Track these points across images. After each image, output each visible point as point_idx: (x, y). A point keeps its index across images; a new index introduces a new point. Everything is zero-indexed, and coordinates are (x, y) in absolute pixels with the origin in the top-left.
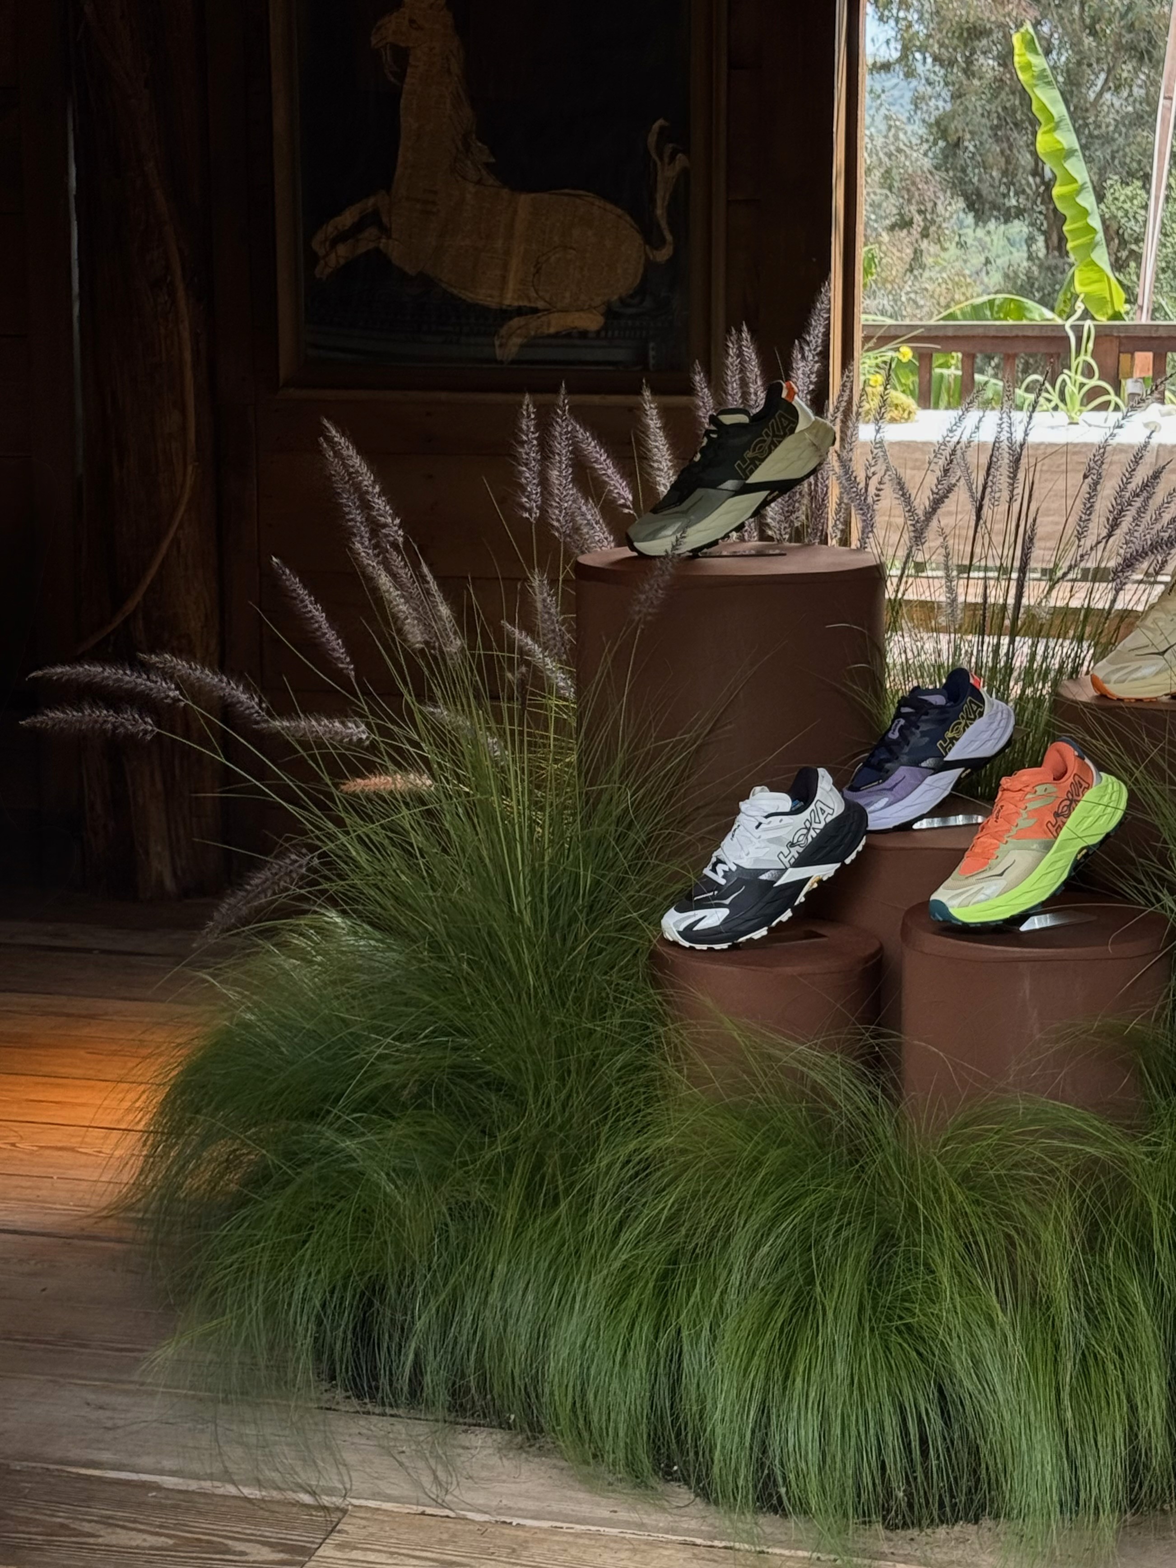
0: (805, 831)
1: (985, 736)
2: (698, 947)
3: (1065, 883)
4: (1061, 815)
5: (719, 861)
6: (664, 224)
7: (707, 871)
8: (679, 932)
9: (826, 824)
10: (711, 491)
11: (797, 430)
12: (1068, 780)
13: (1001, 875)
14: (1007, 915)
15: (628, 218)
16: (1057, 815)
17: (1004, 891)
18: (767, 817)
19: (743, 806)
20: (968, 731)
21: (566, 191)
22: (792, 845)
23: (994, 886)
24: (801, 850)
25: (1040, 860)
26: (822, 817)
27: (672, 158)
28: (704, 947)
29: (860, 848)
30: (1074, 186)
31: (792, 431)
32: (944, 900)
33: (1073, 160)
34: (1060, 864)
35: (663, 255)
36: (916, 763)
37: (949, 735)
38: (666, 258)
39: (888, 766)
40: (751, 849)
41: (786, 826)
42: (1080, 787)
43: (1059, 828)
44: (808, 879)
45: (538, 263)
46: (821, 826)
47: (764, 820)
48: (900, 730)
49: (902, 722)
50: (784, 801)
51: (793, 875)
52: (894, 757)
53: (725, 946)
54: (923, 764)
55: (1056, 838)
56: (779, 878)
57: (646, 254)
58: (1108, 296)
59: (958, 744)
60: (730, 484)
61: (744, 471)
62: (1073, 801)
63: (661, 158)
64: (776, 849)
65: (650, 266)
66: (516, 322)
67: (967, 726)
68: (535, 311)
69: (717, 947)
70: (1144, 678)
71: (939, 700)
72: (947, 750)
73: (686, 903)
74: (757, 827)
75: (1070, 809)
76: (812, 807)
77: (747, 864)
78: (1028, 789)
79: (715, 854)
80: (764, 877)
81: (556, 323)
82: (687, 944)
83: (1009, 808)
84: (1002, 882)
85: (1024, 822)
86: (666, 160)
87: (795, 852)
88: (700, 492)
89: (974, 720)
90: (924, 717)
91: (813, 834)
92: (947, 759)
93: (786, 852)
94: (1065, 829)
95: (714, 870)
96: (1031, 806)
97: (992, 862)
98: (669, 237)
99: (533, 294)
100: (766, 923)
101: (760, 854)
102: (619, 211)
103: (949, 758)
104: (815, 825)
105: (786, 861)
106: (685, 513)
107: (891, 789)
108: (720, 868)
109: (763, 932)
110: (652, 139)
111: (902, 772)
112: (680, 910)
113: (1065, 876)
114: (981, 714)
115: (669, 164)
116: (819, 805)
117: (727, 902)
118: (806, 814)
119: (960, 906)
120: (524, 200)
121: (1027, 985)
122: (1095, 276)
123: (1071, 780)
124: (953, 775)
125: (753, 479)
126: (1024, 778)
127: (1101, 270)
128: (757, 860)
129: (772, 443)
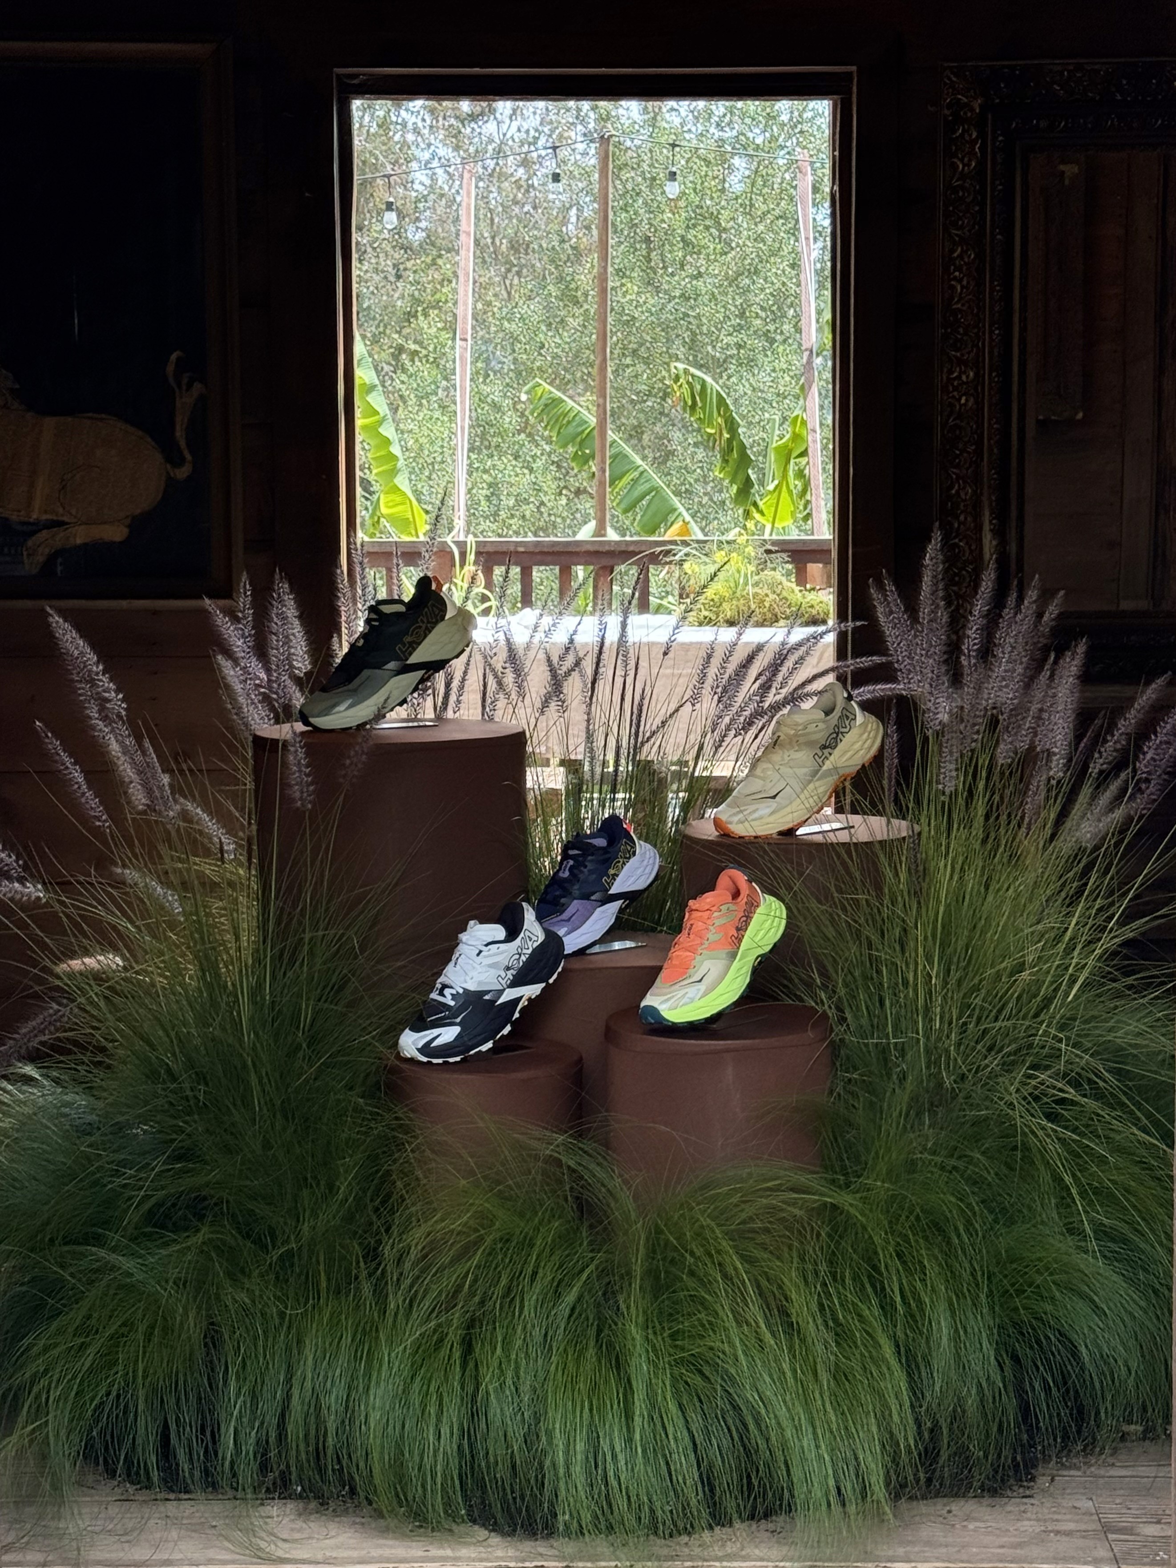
0: (517, 956)
1: (639, 871)
2: (435, 1061)
3: (749, 986)
4: (741, 929)
5: (445, 986)
6: (183, 444)
7: (434, 996)
8: (418, 1049)
9: (534, 950)
10: (377, 671)
11: (447, 617)
12: (743, 899)
13: (700, 981)
14: (708, 1015)
15: (149, 440)
16: (738, 929)
17: (705, 995)
18: (486, 945)
19: (463, 937)
20: (626, 868)
21: (90, 415)
22: (508, 968)
23: (692, 991)
24: (514, 973)
25: (728, 968)
26: (530, 943)
27: (190, 386)
28: (440, 1061)
29: (560, 969)
30: (376, 418)
31: (443, 618)
32: (655, 1005)
33: (374, 394)
34: (744, 970)
35: (183, 473)
36: (586, 897)
37: (611, 872)
38: (185, 476)
39: (563, 900)
40: (474, 974)
41: (502, 953)
42: (752, 906)
43: (740, 940)
44: (522, 997)
45: (63, 480)
46: (529, 951)
47: (484, 948)
48: (570, 870)
49: (571, 862)
50: (498, 931)
51: (509, 995)
52: (567, 893)
53: (458, 1059)
54: (593, 898)
55: (738, 948)
56: (499, 998)
57: (168, 473)
58: (410, 517)
59: (618, 879)
60: (392, 665)
61: (404, 653)
62: (747, 918)
63: (179, 386)
64: (494, 973)
65: (171, 481)
66: (44, 534)
67: (624, 863)
68: (61, 524)
69: (451, 1060)
70: (761, 818)
71: (601, 842)
72: (610, 885)
73: (419, 1025)
74: (478, 955)
75: (747, 923)
76: (522, 935)
77: (472, 987)
78: (714, 909)
79: (439, 981)
80: (487, 997)
81: (80, 536)
82: (425, 1059)
83: (698, 926)
84: (702, 987)
85: (713, 936)
86: (184, 387)
87: (510, 974)
88: (366, 673)
89: (629, 858)
90: (590, 858)
91: (523, 958)
92: (611, 892)
93: (503, 975)
94: (744, 940)
95: (441, 994)
96: (718, 922)
97: (691, 971)
98: (188, 457)
99: (61, 510)
100: (492, 1037)
101: (482, 978)
102: (140, 433)
103: (612, 891)
104: (525, 951)
105: (503, 982)
106: (355, 691)
107: (569, 920)
108: (447, 992)
109: (489, 1045)
110: (170, 368)
111: (575, 905)
112: (417, 1029)
113: (748, 980)
114: (634, 854)
115: (187, 390)
116: (527, 933)
117: (458, 1020)
118: (518, 941)
119: (670, 1009)
120: (50, 422)
121: (729, 1073)
122: (398, 499)
123: (745, 900)
124: (616, 905)
125: (413, 659)
126: (708, 900)
127: (404, 494)
128: (480, 983)
129: (427, 628)
